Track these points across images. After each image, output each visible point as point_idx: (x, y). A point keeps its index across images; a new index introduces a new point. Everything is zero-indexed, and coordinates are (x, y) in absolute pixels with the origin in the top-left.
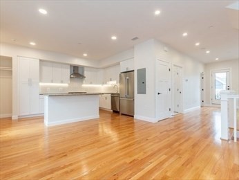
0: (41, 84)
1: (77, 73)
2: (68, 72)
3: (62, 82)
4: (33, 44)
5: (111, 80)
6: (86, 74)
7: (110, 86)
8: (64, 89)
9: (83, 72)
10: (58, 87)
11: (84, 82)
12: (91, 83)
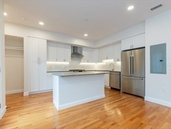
0: (48, 63)
1: (76, 53)
2: (69, 51)
3: (65, 61)
4: (41, 23)
5: (107, 58)
6: (84, 53)
7: (104, 64)
8: (66, 67)
9: (81, 51)
10: (62, 65)
11: (82, 60)
12: (88, 62)
